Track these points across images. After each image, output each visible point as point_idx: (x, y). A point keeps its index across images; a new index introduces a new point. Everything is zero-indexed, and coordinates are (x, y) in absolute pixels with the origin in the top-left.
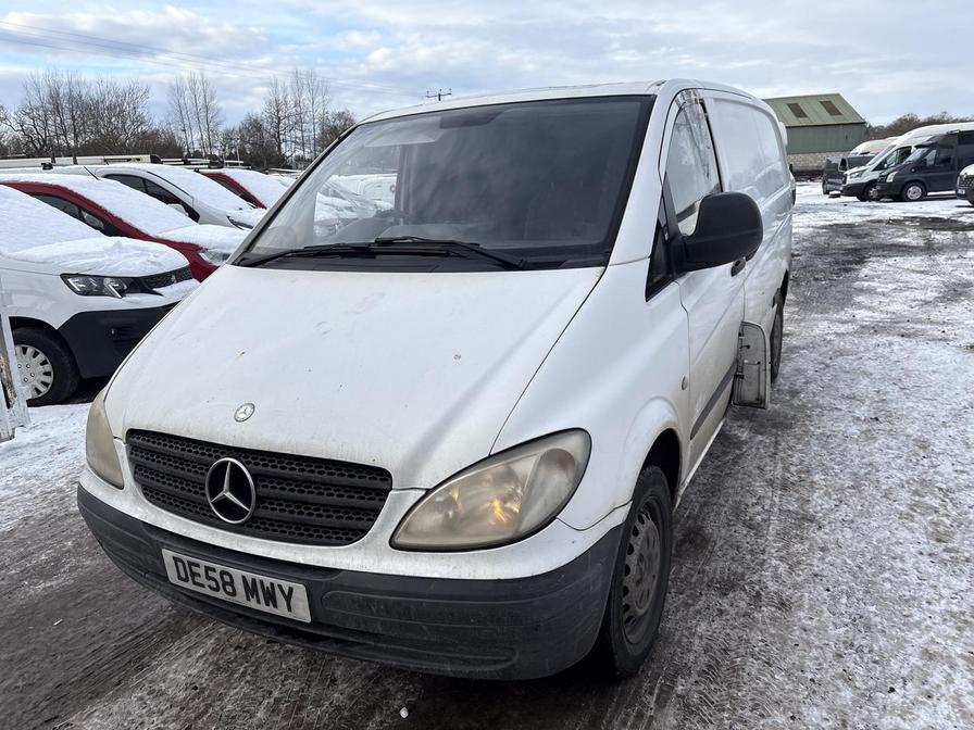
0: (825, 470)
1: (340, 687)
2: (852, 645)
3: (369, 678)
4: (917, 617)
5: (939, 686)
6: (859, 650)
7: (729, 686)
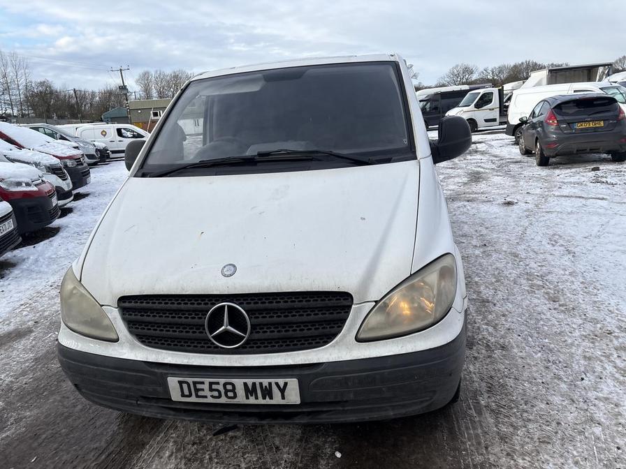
0: (477, 275)
1: (285, 450)
2: (549, 361)
3: (301, 440)
4: (570, 341)
5: (602, 372)
6: (554, 363)
7: (506, 395)
